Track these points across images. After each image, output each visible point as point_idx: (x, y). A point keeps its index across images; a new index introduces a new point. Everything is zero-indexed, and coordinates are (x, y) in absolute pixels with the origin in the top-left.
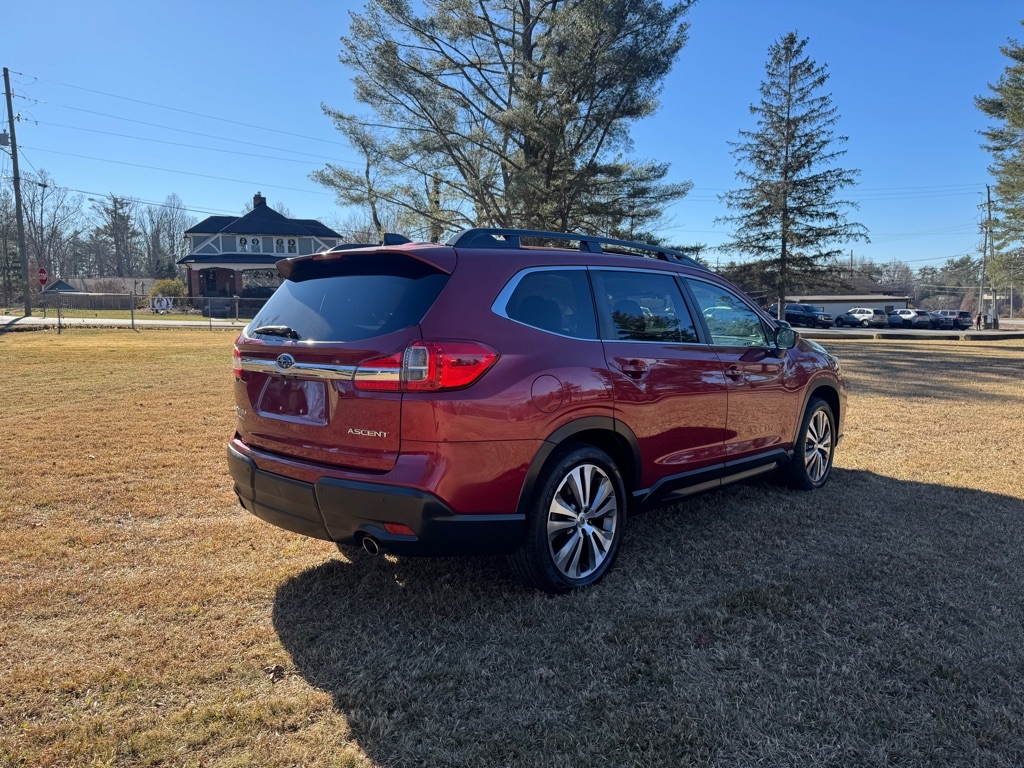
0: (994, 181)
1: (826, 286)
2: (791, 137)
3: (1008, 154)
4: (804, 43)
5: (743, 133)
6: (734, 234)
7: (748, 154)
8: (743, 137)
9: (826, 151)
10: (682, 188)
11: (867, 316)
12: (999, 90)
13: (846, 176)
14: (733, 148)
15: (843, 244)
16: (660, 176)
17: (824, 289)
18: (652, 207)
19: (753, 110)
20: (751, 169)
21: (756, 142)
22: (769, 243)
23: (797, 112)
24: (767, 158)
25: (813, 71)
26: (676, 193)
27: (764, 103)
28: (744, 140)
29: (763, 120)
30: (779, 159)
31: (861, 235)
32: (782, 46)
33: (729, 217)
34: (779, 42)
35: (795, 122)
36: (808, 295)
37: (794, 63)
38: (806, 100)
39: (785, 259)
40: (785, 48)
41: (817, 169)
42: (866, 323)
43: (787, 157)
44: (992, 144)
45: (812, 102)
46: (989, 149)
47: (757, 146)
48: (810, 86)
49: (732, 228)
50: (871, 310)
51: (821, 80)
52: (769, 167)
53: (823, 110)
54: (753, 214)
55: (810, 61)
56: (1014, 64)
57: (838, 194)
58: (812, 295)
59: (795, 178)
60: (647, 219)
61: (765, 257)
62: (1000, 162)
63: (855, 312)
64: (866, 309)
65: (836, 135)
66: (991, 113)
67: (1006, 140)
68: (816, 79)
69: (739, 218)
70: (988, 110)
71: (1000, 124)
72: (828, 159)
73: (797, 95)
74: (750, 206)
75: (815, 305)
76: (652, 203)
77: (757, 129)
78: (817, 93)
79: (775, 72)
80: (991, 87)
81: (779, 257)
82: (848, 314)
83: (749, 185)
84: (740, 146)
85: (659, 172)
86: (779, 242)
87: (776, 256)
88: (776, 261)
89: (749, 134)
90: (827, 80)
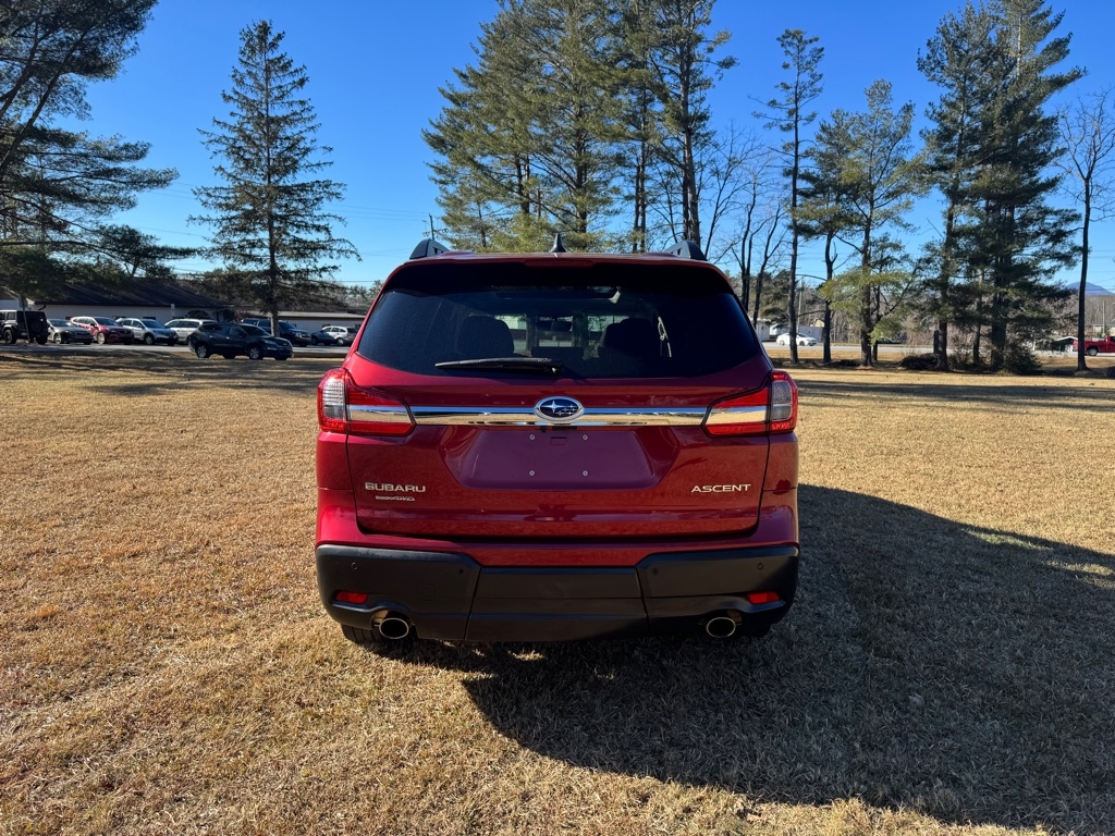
0: (442, 212)
1: (319, 302)
2: (272, 138)
3: (451, 189)
4: (280, 37)
5: (219, 123)
6: (213, 237)
7: (224, 147)
8: (218, 127)
9: (311, 158)
10: (163, 177)
11: (341, 335)
12: (438, 127)
13: (333, 189)
14: (205, 139)
15: (334, 260)
16: (137, 158)
17: (316, 305)
18: (122, 194)
19: (227, 98)
20: (229, 164)
21: (234, 135)
22: (256, 251)
23: (277, 111)
24: (247, 156)
25: (292, 69)
26: (157, 181)
27: (237, 93)
28: (219, 131)
29: (238, 111)
30: (260, 160)
31: (352, 252)
32: (256, 33)
33: (205, 217)
34: (252, 28)
35: (277, 121)
36: (301, 311)
37: (271, 56)
38: (285, 100)
39: (274, 270)
40: (258, 37)
41: (302, 177)
42: (341, 342)
43: (269, 159)
44: (439, 177)
45: (291, 104)
46: (436, 181)
47: (235, 141)
48: (290, 87)
49: (211, 231)
50: (345, 329)
51: (302, 82)
52: (248, 164)
53: (305, 115)
54: (233, 217)
55: (288, 57)
56: (451, 106)
57: (327, 206)
58: (305, 311)
59: (281, 184)
60: (113, 207)
61: (252, 266)
62: (445, 195)
63: (329, 330)
64: (340, 328)
65: (319, 144)
66: (435, 148)
67: (449, 176)
68: (296, 79)
69: (218, 220)
70: (432, 144)
71: (444, 160)
72: (315, 168)
73: (276, 93)
74: (228, 207)
75: (290, 322)
76: (120, 189)
77: (233, 121)
78: (297, 95)
79: (250, 62)
80: (432, 123)
81: (267, 268)
82: (322, 331)
83: (229, 184)
84: (213, 138)
85: (138, 153)
86: (266, 251)
87: (265, 267)
88: (266, 272)
89: (225, 125)
90: (306, 83)
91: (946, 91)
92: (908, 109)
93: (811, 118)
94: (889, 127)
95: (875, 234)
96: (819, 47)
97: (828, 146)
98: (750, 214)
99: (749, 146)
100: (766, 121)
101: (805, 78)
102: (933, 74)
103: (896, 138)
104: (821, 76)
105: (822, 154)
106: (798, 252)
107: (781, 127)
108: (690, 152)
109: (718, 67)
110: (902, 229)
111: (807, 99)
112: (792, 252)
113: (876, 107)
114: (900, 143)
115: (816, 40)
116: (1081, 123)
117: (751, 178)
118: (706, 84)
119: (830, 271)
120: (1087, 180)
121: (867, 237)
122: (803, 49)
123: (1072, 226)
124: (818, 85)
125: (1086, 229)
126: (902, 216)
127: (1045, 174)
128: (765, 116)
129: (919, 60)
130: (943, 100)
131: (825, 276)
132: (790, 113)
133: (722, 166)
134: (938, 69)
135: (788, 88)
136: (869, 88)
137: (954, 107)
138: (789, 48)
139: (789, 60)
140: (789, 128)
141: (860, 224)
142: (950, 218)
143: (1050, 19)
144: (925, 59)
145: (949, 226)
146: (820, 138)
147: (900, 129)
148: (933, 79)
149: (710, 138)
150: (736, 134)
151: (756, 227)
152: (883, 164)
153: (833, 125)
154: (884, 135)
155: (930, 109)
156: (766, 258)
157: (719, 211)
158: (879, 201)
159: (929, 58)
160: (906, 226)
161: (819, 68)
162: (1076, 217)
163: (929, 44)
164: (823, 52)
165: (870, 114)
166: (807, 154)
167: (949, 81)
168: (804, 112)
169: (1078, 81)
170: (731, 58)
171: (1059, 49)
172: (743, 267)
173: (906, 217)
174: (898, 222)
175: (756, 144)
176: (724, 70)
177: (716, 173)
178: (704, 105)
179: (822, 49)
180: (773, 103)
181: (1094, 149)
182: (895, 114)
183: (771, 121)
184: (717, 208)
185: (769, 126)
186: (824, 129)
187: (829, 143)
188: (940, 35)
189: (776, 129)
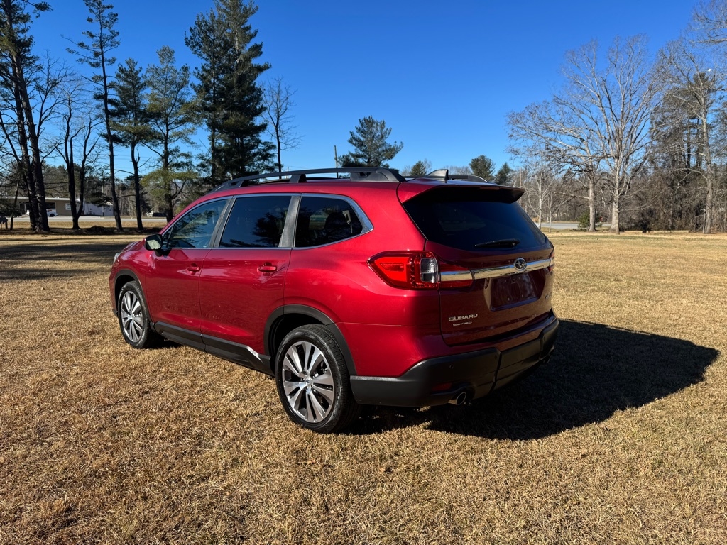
91: (204, 62)
92: (185, 69)
93: (113, 61)
94: (175, 78)
95: (171, 146)
96: (114, 13)
97: (125, 83)
98: (68, 122)
99: (63, 72)
100: (79, 57)
101: (106, 32)
102: (195, 49)
103: (180, 86)
104: (118, 33)
105: (121, 88)
106: (114, 154)
107: (90, 63)
108: (20, 70)
109: (35, 8)
110: (190, 145)
111: (109, 48)
112: (109, 153)
113: (165, 64)
114: (182, 90)
115: (112, 7)
116: (271, 94)
117: (67, 96)
118: (25, 18)
119: (136, 168)
120: (276, 126)
121: (166, 148)
122: (102, 11)
123: (272, 152)
124: (116, 39)
125: (279, 154)
126: (189, 136)
127: (258, 121)
128: (78, 53)
129: (186, 39)
130: (203, 68)
131: (133, 171)
132: (96, 54)
133: (43, 83)
134: (198, 47)
135: (92, 36)
136: (159, 50)
137: (209, 73)
138: (92, 8)
139: (93, 16)
140: (97, 65)
141: (160, 139)
142: (213, 141)
143: (252, 31)
144: (189, 39)
145: (213, 145)
146: (119, 76)
147: (182, 81)
148: (195, 53)
149: (34, 61)
150: (52, 62)
151: (74, 133)
152: (173, 102)
153: (128, 68)
154: (172, 83)
155: (196, 71)
156: (85, 156)
157: (43, 117)
158: (172, 125)
159: (191, 39)
160: (192, 143)
161: (115, 27)
162: (274, 147)
163: (191, 30)
164: (117, 17)
165: (162, 67)
166: (112, 86)
167: (205, 56)
168: (108, 56)
169: (268, 70)
170: (45, 4)
171: (257, 50)
172: (67, 161)
173: (192, 138)
174: (187, 140)
175: (68, 72)
176: (40, 12)
177: (39, 88)
178: (28, 34)
179: (116, 15)
180: (82, 45)
181: (278, 110)
182: (178, 71)
183: (83, 58)
184: (41, 115)
185: (82, 61)
186: (122, 70)
187: (126, 81)
188: (197, 26)
189: (86, 64)
